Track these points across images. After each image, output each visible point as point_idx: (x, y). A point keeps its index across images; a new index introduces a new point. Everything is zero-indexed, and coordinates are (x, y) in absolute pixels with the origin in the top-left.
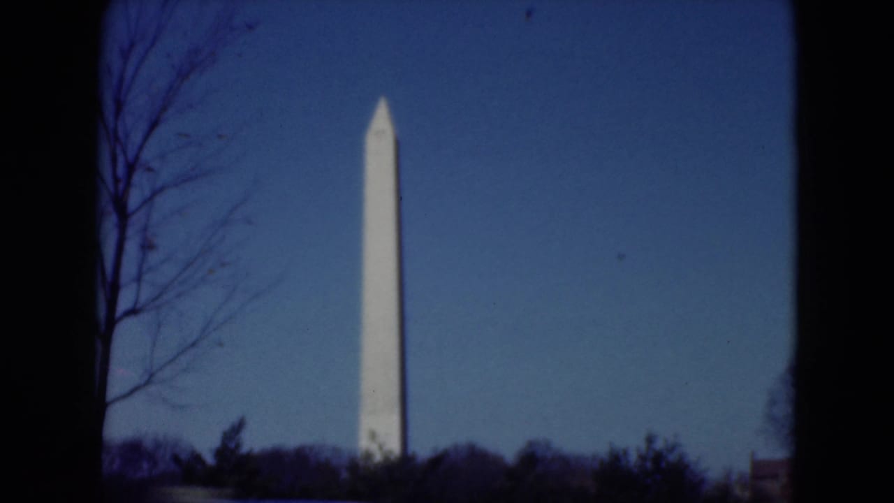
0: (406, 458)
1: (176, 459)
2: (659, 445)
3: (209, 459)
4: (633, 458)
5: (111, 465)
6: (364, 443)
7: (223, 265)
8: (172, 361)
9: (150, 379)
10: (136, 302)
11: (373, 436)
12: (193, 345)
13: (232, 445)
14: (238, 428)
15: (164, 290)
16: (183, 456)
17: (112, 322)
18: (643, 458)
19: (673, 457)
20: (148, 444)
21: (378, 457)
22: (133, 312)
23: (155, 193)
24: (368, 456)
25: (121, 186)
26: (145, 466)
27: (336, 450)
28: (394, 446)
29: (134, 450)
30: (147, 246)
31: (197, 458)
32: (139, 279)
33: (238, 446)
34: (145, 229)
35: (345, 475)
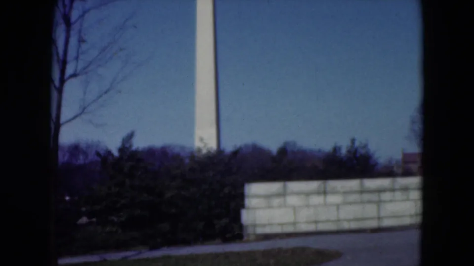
0: (220, 151)
1: (98, 154)
2: (357, 144)
3: (116, 153)
4: (344, 151)
5: (62, 157)
6: (197, 144)
7: (121, 50)
8: (95, 101)
9: (83, 111)
10: (76, 70)
11: (202, 140)
12: (106, 92)
13: (127, 145)
14: (131, 136)
15: (90, 63)
16: (102, 152)
17: (62, 81)
18: (349, 151)
19: (363, 151)
20: (83, 145)
21: (205, 151)
22: (74, 75)
23: (85, 12)
24: (200, 150)
25: (67, 9)
26: (81, 157)
27: (183, 148)
28: (212, 145)
29: (75, 149)
30: (81, 41)
31: (109, 153)
32: (77, 58)
33: (131, 146)
34: (80, 31)
35: (187, 161)
